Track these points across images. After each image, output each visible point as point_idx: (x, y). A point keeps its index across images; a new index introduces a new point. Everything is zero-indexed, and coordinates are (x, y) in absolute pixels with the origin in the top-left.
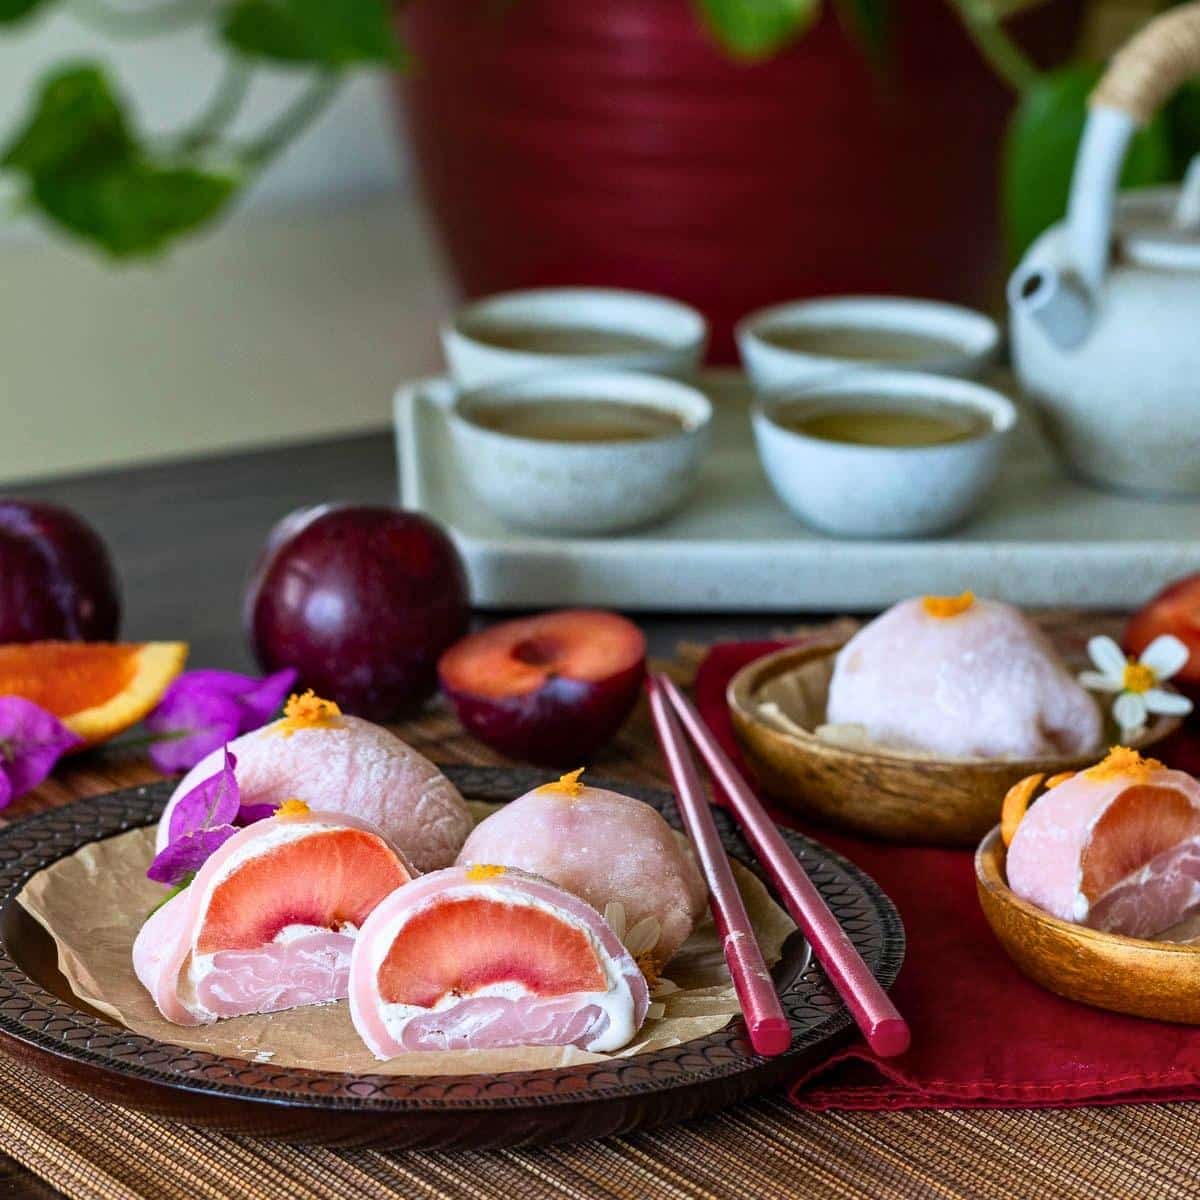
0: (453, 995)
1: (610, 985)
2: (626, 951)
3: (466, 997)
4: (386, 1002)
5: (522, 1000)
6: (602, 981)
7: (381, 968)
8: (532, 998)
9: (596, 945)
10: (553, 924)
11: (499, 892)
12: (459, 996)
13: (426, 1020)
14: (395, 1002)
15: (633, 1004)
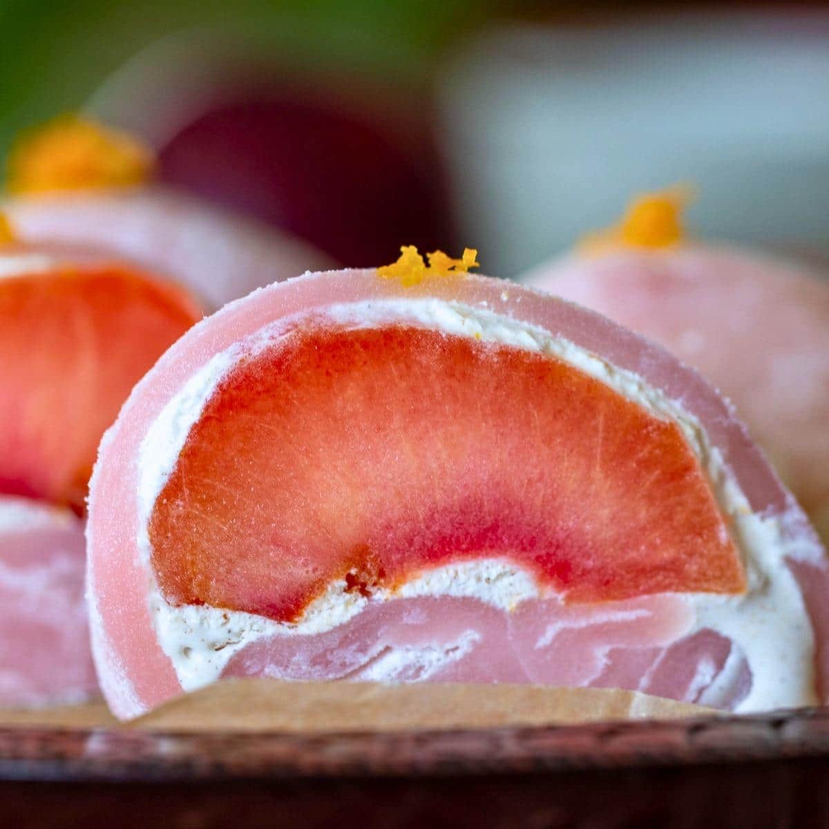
0: (348, 590)
1: (752, 579)
2: (790, 499)
3: (381, 595)
4: (173, 600)
5: (527, 607)
6: (730, 564)
7: (159, 504)
8: (551, 602)
9: (714, 474)
10: (602, 406)
11: (465, 315)
12: (364, 593)
13: (278, 651)
14: (198, 602)
15: (808, 635)
